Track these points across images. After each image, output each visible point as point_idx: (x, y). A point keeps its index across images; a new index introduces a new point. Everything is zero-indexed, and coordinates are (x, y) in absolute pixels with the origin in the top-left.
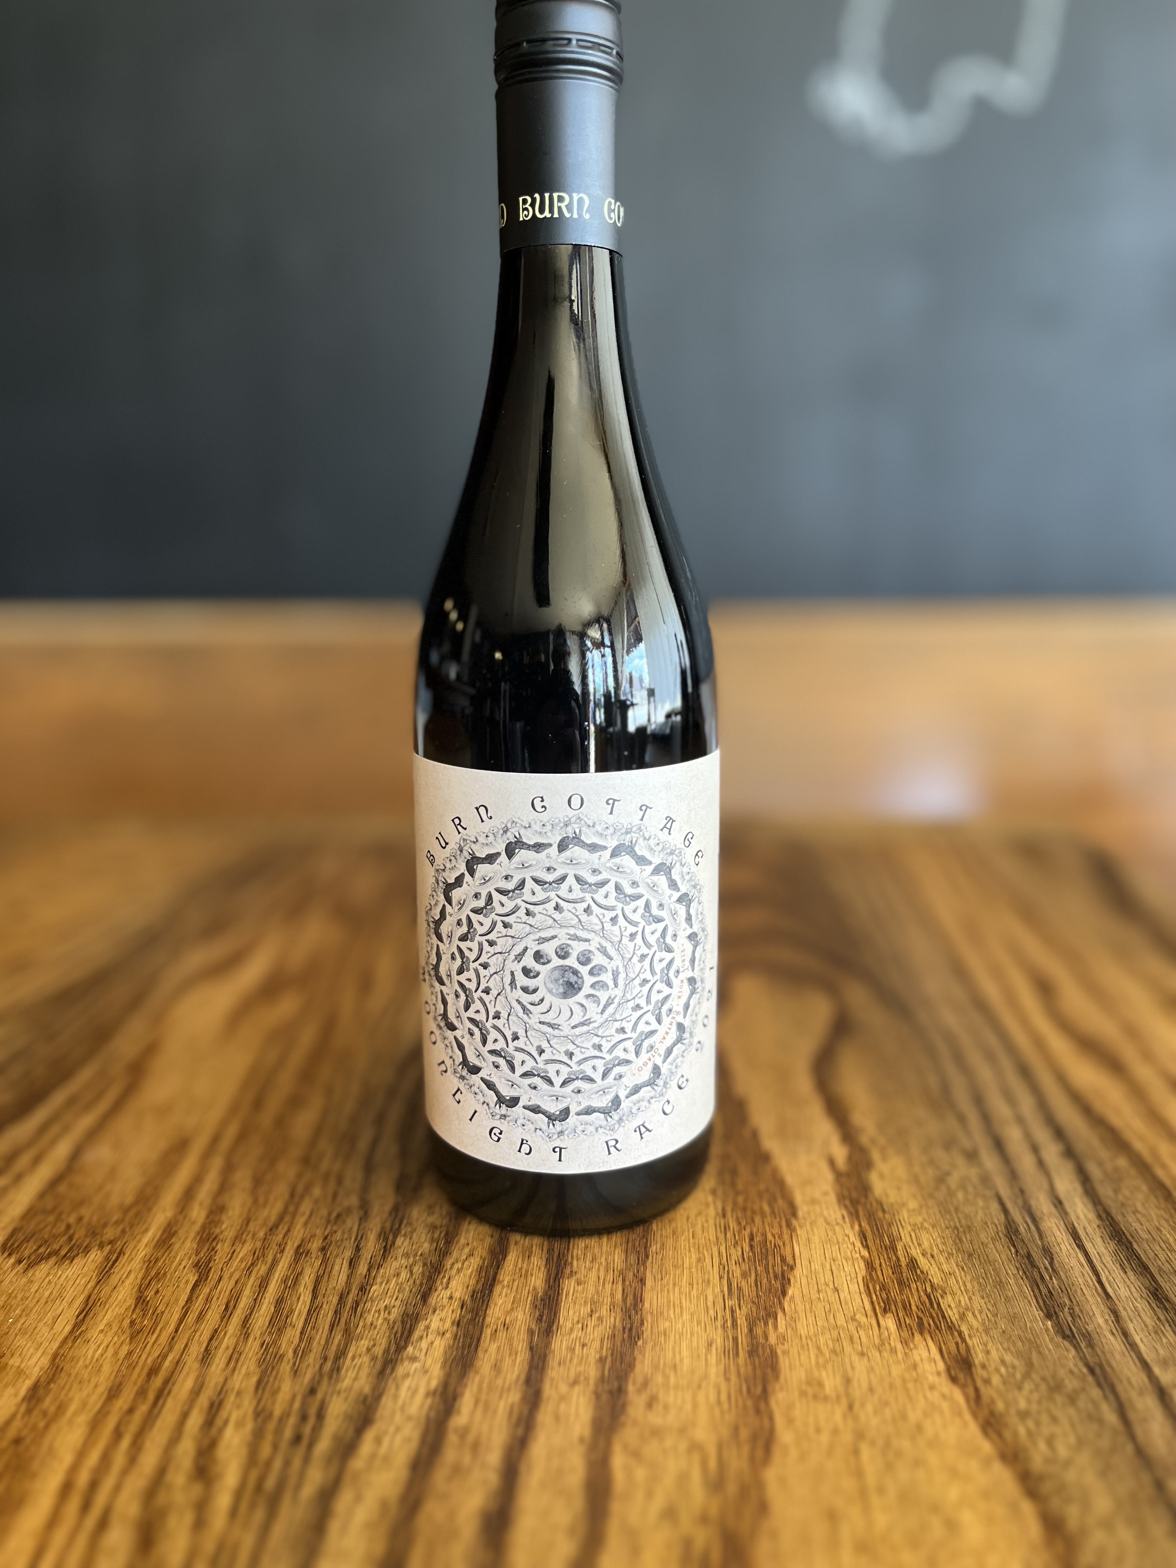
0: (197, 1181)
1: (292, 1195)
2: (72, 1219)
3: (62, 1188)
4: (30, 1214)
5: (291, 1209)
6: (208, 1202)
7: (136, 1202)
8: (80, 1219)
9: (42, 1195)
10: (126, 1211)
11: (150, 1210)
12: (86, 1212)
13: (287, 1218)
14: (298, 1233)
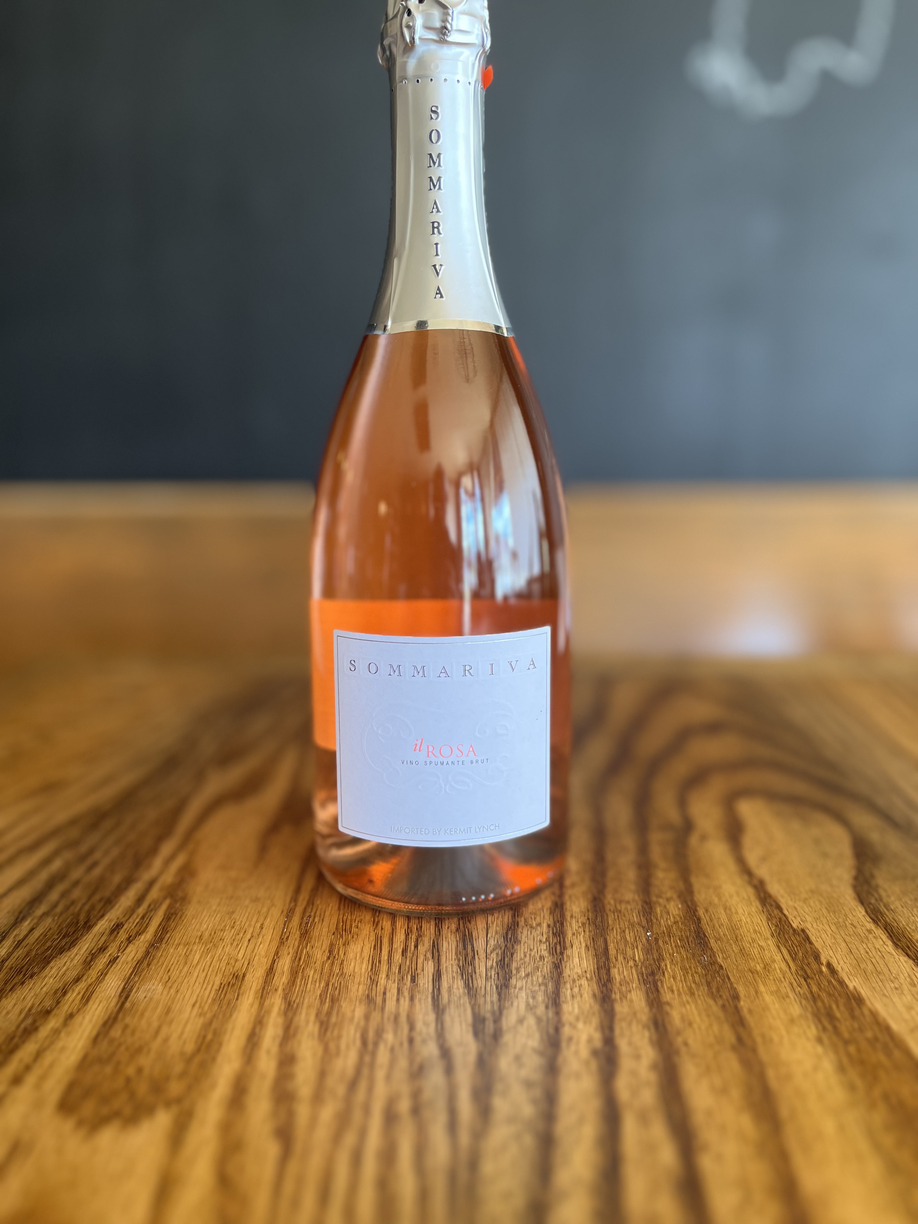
0: (259, 1023)
1: (364, 1042)
2: (131, 1071)
3: (116, 1032)
4: (84, 1064)
5: (367, 1059)
6: (275, 1049)
7: (198, 1050)
8: (140, 1071)
9: (95, 1040)
10: (189, 1060)
11: (214, 1059)
12: (145, 1061)
13: (365, 1071)
14: (381, 1091)
